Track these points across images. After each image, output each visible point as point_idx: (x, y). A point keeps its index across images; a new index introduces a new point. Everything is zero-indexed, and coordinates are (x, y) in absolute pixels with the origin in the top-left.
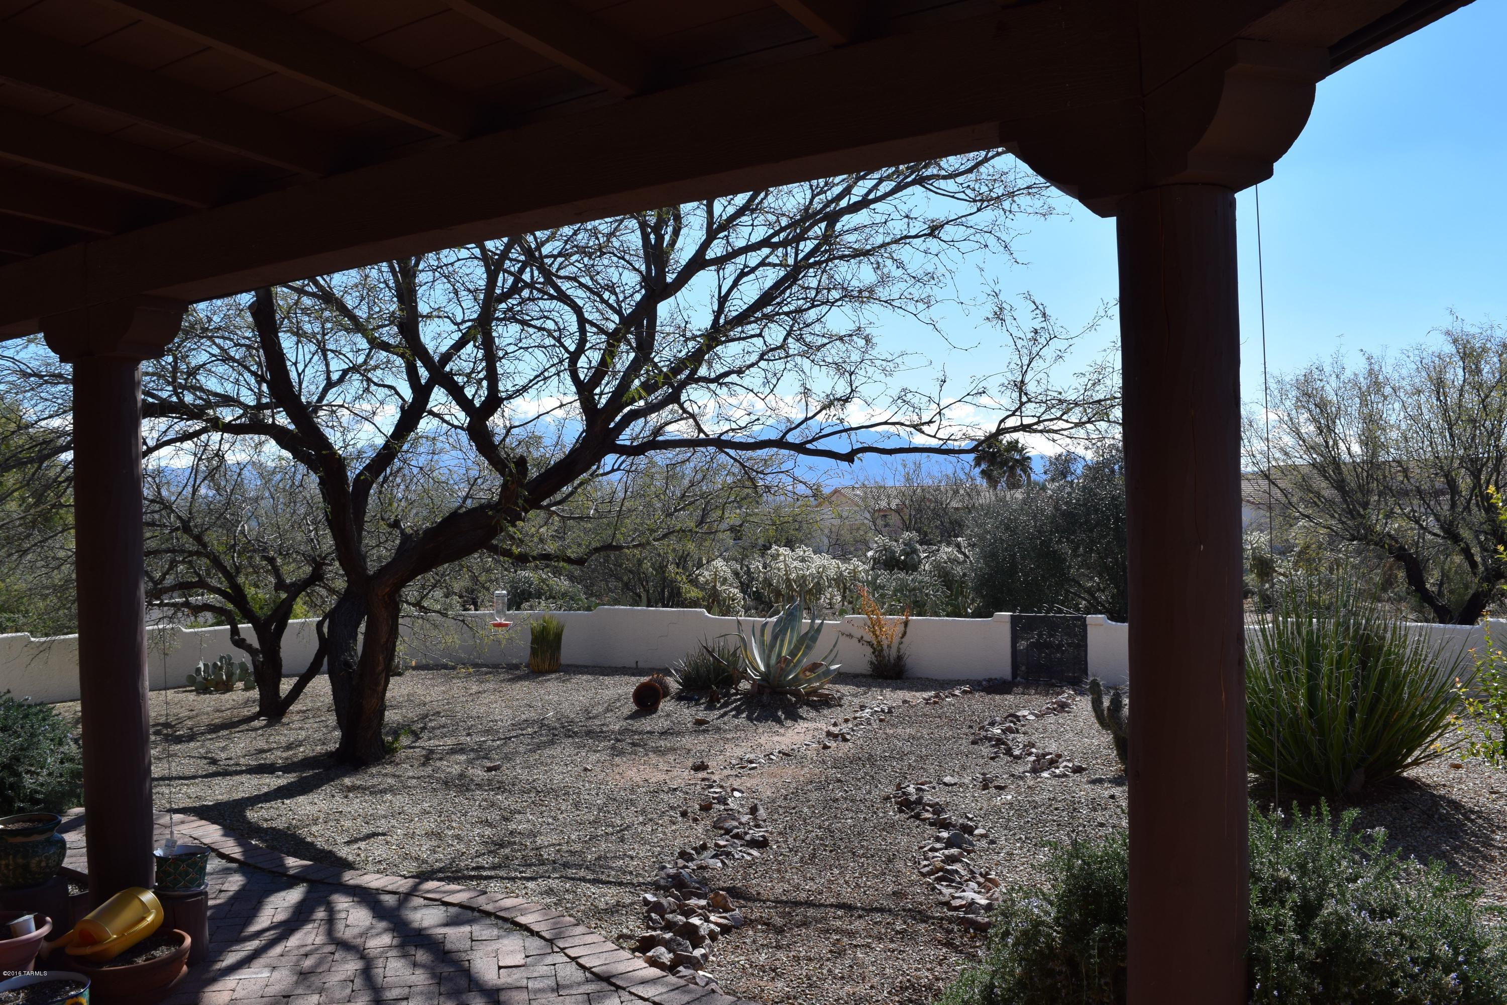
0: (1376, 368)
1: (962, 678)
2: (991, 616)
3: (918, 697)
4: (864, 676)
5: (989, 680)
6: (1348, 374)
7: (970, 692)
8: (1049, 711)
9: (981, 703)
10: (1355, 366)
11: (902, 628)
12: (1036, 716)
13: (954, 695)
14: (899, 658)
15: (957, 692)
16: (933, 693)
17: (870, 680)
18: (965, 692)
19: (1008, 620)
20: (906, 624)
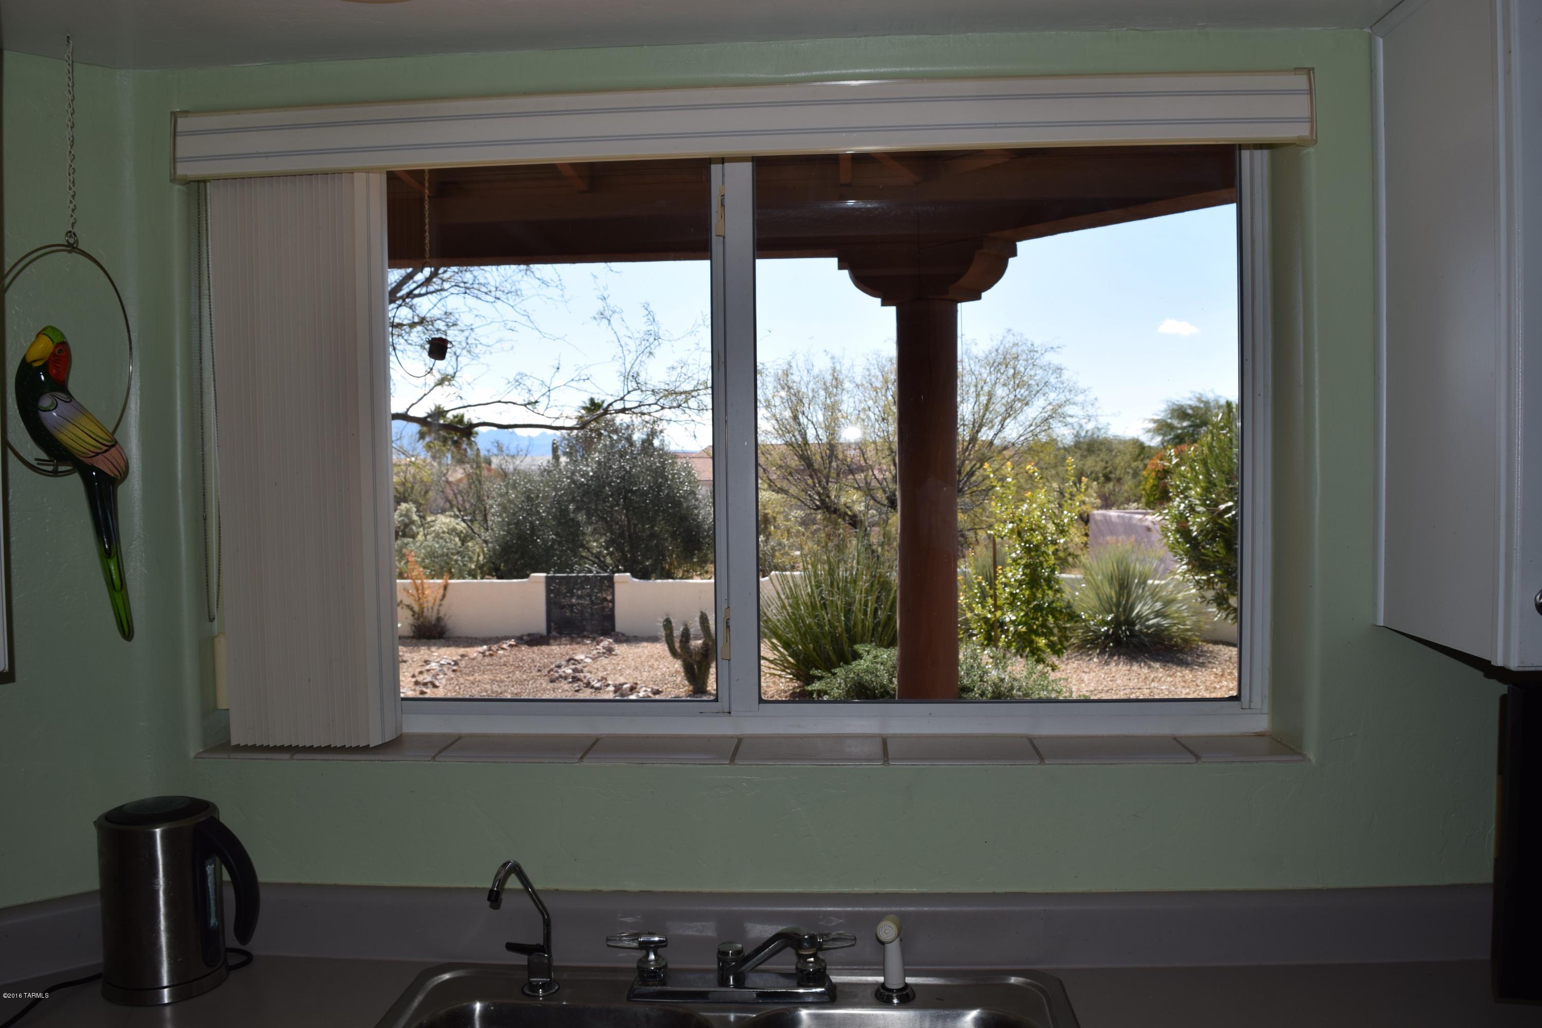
0: (838, 368)
1: (508, 634)
2: (527, 576)
3: (474, 652)
4: (408, 638)
5: (529, 635)
6: (816, 371)
7: (516, 646)
8: (600, 655)
9: (529, 654)
10: (822, 365)
11: (441, 591)
12: (593, 659)
13: (503, 649)
14: (439, 619)
15: (505, 646)
16: (485, 647)
17: (414, 641)
18: (511, 646)
19: (544, 580)
20: (445, 587)
